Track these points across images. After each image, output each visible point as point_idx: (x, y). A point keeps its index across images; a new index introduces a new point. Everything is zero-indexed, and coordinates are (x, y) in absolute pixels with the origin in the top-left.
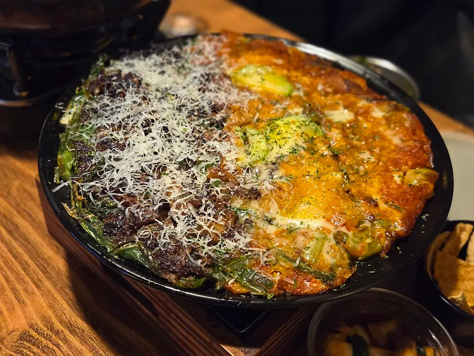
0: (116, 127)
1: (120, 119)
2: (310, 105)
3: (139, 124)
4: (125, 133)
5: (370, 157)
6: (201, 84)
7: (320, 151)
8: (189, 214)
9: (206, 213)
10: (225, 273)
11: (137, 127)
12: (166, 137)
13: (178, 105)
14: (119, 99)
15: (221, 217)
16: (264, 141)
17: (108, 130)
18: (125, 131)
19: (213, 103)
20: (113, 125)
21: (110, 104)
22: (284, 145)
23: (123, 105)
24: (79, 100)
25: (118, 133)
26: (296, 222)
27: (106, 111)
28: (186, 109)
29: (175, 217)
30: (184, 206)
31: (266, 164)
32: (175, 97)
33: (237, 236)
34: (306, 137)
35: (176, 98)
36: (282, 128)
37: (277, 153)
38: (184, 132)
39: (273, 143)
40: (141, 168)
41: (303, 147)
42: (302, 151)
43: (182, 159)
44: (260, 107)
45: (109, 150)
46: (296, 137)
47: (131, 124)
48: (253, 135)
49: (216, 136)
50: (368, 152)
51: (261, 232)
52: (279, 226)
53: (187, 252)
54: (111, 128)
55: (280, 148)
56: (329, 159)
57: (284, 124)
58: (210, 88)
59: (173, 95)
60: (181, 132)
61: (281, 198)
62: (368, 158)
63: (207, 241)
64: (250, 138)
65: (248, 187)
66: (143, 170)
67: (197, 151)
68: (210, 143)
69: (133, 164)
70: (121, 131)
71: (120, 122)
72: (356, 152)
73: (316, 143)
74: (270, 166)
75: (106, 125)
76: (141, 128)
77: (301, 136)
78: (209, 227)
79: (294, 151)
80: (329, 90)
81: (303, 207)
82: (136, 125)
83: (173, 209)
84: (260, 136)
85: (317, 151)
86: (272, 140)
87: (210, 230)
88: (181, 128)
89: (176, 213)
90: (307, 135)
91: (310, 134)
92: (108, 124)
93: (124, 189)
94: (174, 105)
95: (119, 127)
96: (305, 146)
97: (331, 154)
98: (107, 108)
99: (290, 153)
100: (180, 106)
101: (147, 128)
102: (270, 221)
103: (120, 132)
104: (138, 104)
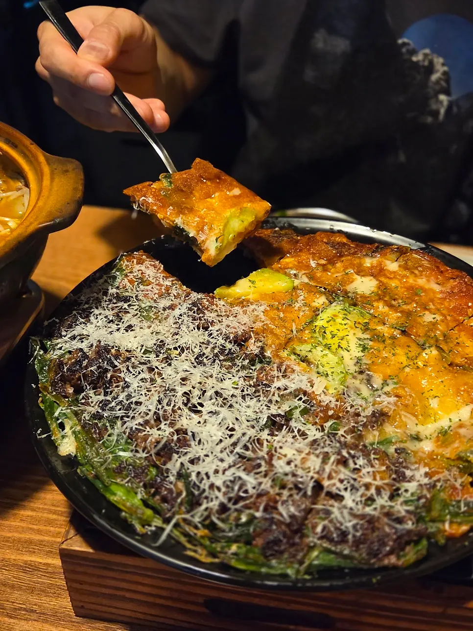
0: (152, 422)
1: (153, 410)
2: (324, 288)
3: (180, 404)
4: (172, 425)
5: (434, 316)
6: (194, 319)
7: (386, 335)
8: (346, 477)
9: (357, 466)
10: (433, 521)
11: (179, 408)
12: (225, 404)
13: (195, 357)
14: (117, 386)
15: (376, 462)
16: (327, 352)
17: (145, 431)
18: (168, 422)
19: (232, 336)
20: (147, 422)
21: (109, 398)
22: (349, 347)
23: (132, 391)
24: (60, 413)
25: (159, 429)
26: (444, 423)
27: (112, 409)
28: (206, 358)
29: (334, 490)
30: (336, 472)
31: (354, 377)
32: (179, 350)
33: (408, 473)
34: (360, 326)
35: (183, 350)
36: (331, 329)
37: (351, 359)
38: (236, 386)
39: (336, 349)
40: (237, 456)
41: (367, 339)
42: (371, 343)
43: (265, 420)
44: (282, 315)
45: (175, 456)
46: (352, 332)
47: (169, 409)
48: (310, 351)
49: (275, 373)
50: (427, 312)
51: (420, 454)
52: (429, 437)
53: (386, 520)
54: (147, 427)
55: (348, 351)
56: (403, 339)
57: (328, 322)
58: (210, 319)
59: (175, 348)
60: (232, 389)
61: (406, 406)
62: (434, 318)
63: (386, 498)
64: (310, 356)
65: (369, 412)
66: (241, 457)
67: (270, 401)
68: (277, 384)
69: (220, 455)
70: (163, 424)
71: (155, 413)
72: (418, 318)
73: (374, 328)
74: (360, 377)
75: (137, 427)
76: (184, 408)
77: (356, 327)
78: (375, 479)
79: (364, 348)
80: (323, 262)
81: (434, 403)
82: (177, 407)
83: (326, 483)
84: (319, 348)
85: (384, 335)
86: (334, 347)
87: (379, 482)
88: (228, 384)
89: (334, 485)
90: (359, 323)
91: (360, 321)
92: (140, 424)
93: (246, 492)
94: (190, 360)
95: (158, 420)
96: (368, 336)
97: (399, 331)
98: (111, 405)
99: (362, 351)
100: (197, 358)
101: (190, 405)
102: (417, 438)
103: (162, 426)
104: (149, 380)
